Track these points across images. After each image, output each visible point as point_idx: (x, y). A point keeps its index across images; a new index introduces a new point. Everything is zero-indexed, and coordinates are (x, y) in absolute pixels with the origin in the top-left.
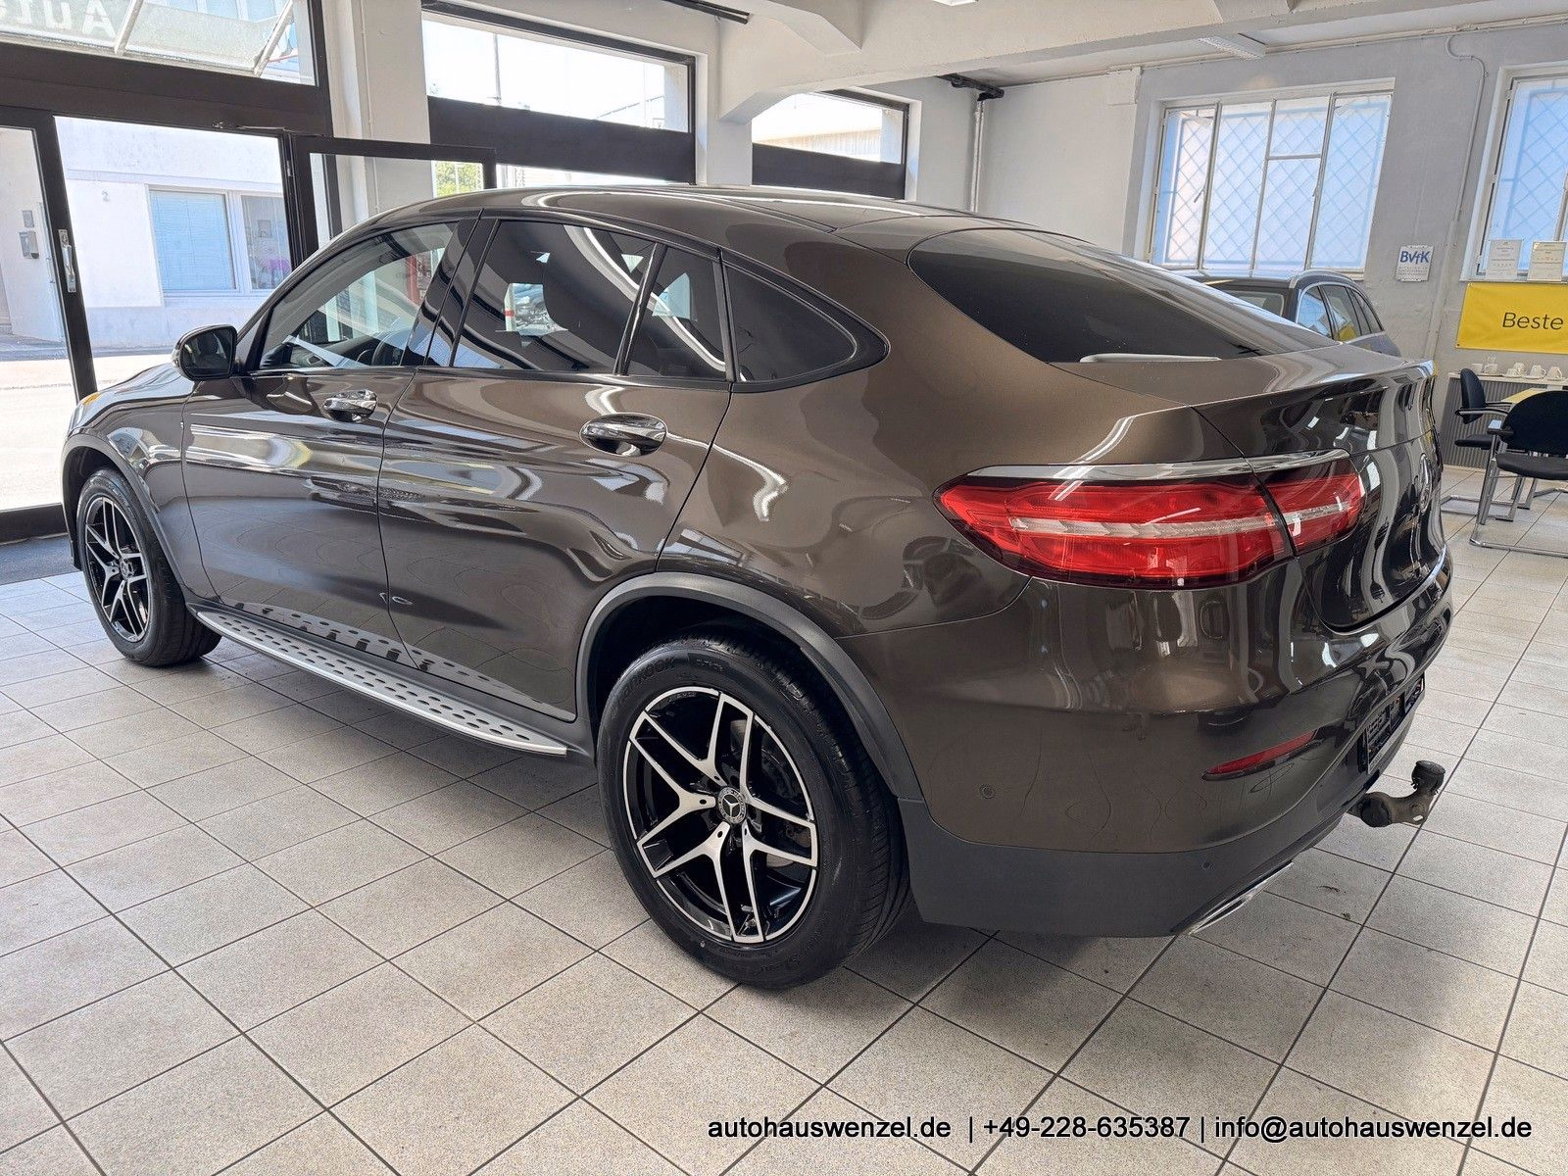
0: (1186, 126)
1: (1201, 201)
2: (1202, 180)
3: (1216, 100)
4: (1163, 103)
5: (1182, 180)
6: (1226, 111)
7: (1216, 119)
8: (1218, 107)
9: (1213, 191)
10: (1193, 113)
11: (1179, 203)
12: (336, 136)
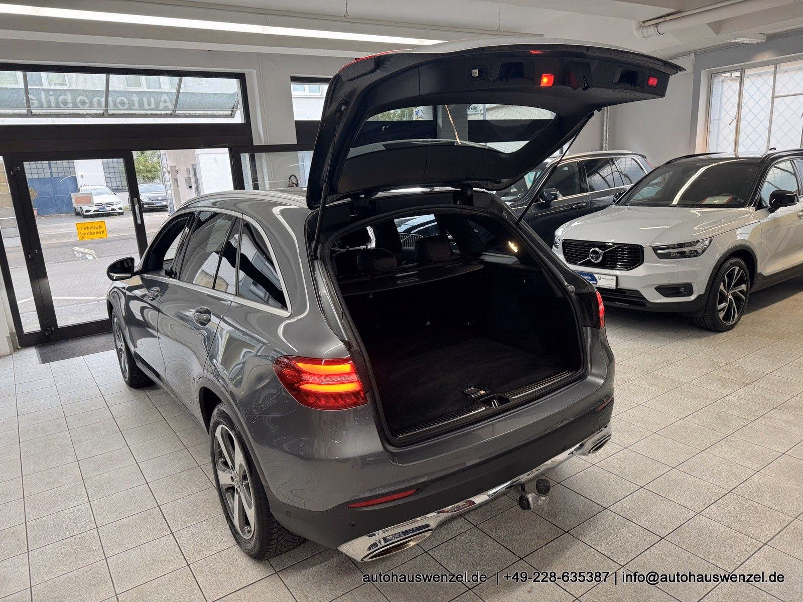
0: (725, 83)
1: (734, 123)
2: (734, 112)
3: (741, 68)
4: (710, 71)
5: (723, 113)
6: (747, 72)
7: (742, 78)
8: (742, 71)
9: (742, 118)
10: (728, 75)
11: (722, 125)
12: (254, 145)
